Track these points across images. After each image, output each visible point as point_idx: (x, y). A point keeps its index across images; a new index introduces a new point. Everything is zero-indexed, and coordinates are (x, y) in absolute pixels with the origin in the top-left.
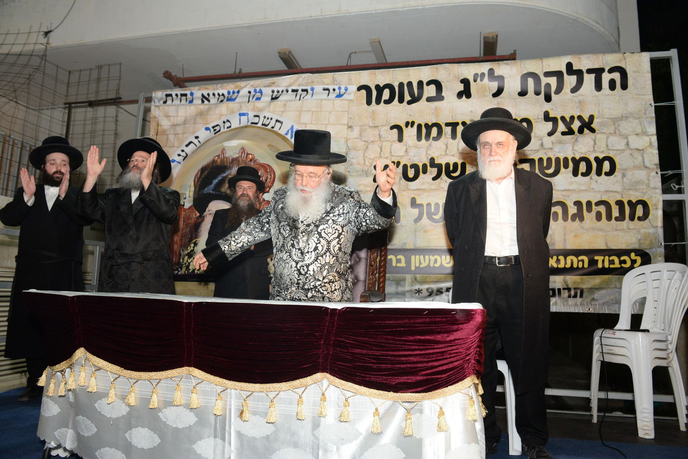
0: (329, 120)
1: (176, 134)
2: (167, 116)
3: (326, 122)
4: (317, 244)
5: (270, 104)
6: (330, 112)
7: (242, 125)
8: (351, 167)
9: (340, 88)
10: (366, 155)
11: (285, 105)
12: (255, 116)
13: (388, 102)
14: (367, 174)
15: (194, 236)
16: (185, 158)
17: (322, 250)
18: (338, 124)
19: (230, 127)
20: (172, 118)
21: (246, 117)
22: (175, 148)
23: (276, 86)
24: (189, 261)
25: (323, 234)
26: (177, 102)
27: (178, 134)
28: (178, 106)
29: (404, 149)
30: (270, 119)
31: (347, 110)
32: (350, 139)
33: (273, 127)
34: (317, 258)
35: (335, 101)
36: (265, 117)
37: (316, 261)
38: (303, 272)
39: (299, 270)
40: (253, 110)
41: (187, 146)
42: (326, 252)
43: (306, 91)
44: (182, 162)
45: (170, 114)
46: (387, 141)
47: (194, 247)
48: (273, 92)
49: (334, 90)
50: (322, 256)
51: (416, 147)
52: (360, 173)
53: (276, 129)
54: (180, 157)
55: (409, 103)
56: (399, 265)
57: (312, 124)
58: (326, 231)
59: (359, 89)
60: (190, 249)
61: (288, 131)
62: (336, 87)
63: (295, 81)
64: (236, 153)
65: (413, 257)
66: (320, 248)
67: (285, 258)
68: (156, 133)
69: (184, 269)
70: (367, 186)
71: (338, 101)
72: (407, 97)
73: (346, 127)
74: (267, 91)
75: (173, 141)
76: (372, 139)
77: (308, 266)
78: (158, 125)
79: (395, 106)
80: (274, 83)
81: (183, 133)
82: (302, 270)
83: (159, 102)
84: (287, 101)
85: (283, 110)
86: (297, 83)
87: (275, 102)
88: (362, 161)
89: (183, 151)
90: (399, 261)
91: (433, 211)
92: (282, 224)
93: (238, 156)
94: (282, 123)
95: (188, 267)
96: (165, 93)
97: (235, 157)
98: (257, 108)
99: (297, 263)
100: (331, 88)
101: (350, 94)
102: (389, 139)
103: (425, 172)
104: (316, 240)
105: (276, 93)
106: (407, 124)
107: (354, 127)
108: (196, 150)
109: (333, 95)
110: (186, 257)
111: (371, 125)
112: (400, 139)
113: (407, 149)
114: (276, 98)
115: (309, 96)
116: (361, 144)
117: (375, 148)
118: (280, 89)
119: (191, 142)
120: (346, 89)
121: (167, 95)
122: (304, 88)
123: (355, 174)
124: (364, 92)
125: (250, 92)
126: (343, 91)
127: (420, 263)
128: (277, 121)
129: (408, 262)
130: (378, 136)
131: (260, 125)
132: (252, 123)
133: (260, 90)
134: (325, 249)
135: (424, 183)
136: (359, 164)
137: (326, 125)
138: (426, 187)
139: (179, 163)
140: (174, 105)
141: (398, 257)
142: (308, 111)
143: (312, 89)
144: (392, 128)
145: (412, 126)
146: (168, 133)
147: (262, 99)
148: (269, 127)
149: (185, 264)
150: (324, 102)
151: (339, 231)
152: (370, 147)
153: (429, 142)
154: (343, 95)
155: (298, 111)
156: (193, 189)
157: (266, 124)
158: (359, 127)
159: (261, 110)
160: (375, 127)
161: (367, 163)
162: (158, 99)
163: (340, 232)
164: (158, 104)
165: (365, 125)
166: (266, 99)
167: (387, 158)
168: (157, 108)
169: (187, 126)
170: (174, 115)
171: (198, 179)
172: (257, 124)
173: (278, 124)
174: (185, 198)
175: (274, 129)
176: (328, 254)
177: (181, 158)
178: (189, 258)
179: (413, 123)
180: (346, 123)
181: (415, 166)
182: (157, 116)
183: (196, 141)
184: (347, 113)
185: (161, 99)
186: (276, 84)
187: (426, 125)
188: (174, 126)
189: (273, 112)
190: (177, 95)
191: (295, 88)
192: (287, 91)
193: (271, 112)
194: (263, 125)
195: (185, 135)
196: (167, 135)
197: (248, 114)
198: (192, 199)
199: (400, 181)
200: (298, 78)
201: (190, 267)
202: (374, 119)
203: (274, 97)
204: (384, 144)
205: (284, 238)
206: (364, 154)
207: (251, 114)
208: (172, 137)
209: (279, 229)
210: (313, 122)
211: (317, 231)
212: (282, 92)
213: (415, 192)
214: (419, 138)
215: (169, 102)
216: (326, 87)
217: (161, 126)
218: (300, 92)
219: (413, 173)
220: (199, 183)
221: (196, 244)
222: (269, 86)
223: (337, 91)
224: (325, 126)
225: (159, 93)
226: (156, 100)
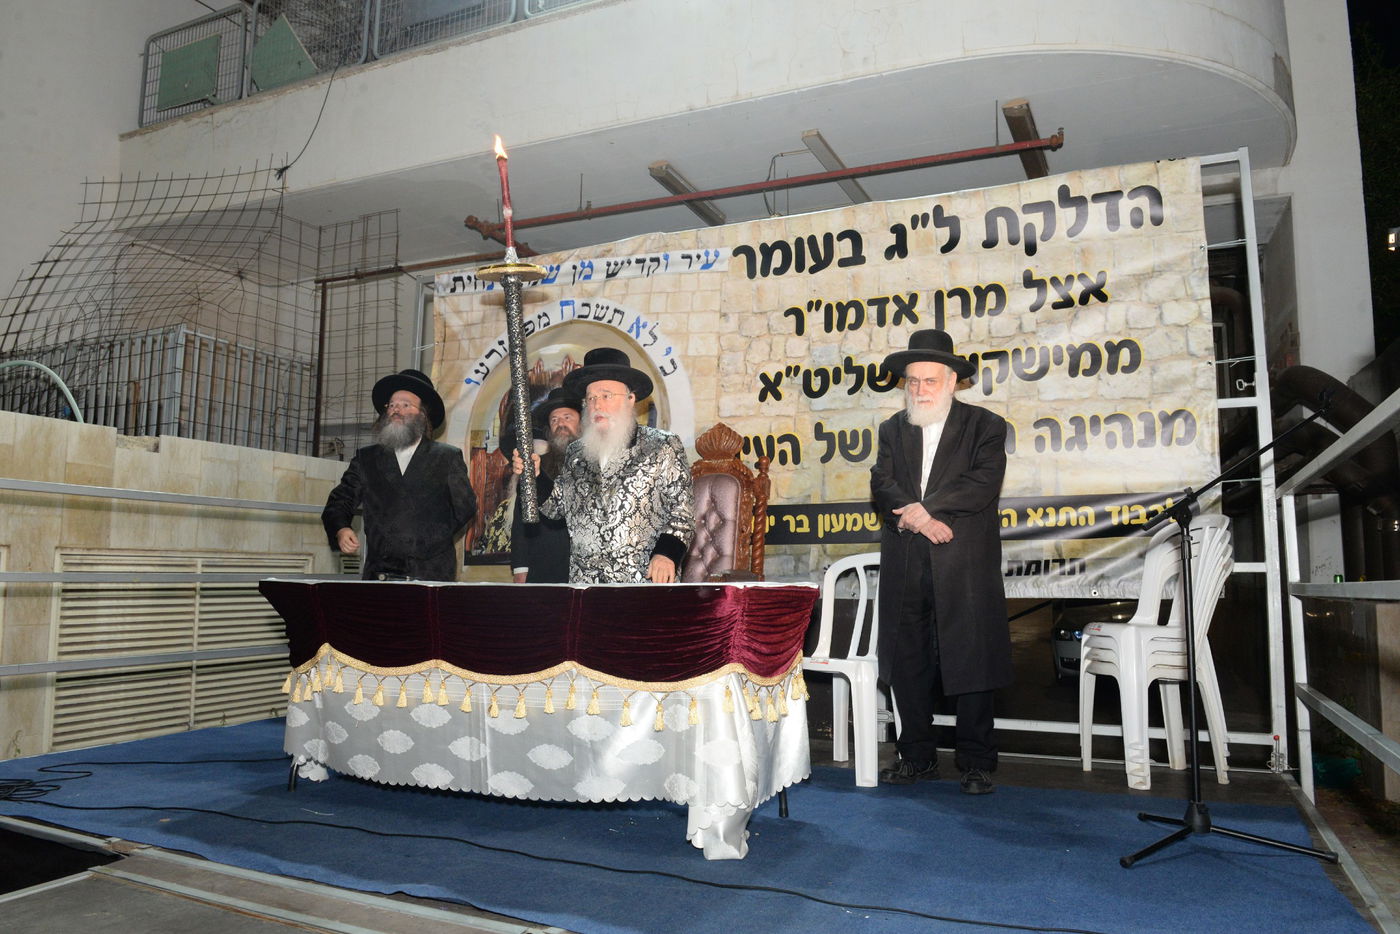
0: (692, 305)
1: (471, 339)
2: (458, 312)
3: (688, 309)
4: (621, 501)
5: (604, 286)
6: (693, 293)
7: (565, 320)
8: (726, 378)
9: (707, 254)
10: (748, 358)
11: (627, 285)
12: (584, 305)
13: (779, 271)
14: (749, 388)
15: (502, 495)
16: (486, 375)
17: (631, 509)
18: (705, 311)
19: (548, 324)
20: (465, 315)
21: (571, 307)
22: (471, 361)
23: (613, 255)
24: (497, 534)
25: (631, 489)
26: (470, 289)
27: (473, 338)
28: (473, 294)
29: (806, 344)
30: (605, 309)
31: (718, 287)
32: (723, 335)
33: (610, 322)
34: (624, 520)
35: (701, 275)
36: (598, 306)
37: (623, 522)
38: (608, 539)
39: (602, 536)
40: (581, 295)
41: (488, 356)
43: (657, 260)
44: (482, 383)
45: (462, 308)
46: (779, 334)
47: (503, 512)
48: (609, 264)
49: (699, 257)
50: (630, 517)
51: (823, 341)
52: (740, 386)
53: (614, 324)
54: (479, 374)
55: (813, 270)
56: (799, 530)
57: (666, 312)
58: (634, 484)
59: (736, 252)
60: (497, 516)
61: (632, 326)
62: (702, 252)
63: (641, 246)
64: (557, 365)
65: (820, 517)
66: (627, 506)
67: (584, 522)
68: (442, 339)
69: (490, 547)
70: (748, 408)
71: (705, 275)
72: (809, 262)
73: (718, 315)
74: (600, 265)
75: (467, 349)
76: (757, 333)
77: (612, 530)
78: (445, 327)
79: (792, 276)
80: (609, 251)
81: (482, 337)
82: (606, 536)
83: (445, 290)
84: (629, 279)
85: (623, 292)
86: (644, 248)
87: (613, 281)
88: (742, 369)
89: (482, 365)
90: (799, 524)
91: (849, 442)
93: (560, 368)
94: (622, 313)
95: (495, 543)
96: (452, 276)
97: (556, 370)
98: (586, 291)
99: (600, 527)
100: (694, 254)
101: (722, 261)
102: (782, 331)
103: (837, 381)
104: (621, 496)
105: (613, 266)
106: (810, 305)
107: (730, 315)
108: (501, 362)
109: (697, 266)
110: (493, 528)
111: (755, 310)
112: (800, 330)
113: (809, 346)
114: (614, 274)
115: (661, 269)
116: (740, 341)
117: (762, 346)
118: (619, 260)
119: (493, 351)
120: (717, 255)
121: (456, 279)
122: (654, 256)
123: (732, 390)
124: (743, 257)
125: (575, 267)
126: (712, 257)
127: (832, 526)
128: (616, 311)
129: (814, 525)
130: (766, 328)
131: (591, 318)
132: (580, 317)
133: (590, 262)
134: (634, 508)
135: (835, 399)
136: (738, 373)
137: (688, 313)
138: (837, 404)
139: (477, 383)
140: (468, 294)
141: (799, 518)
142: (661, 292)
143: (666, 257)
144: (787, 313)
145: (817, 309)
146: (460, 338)
147: (592, 278)
148: (605, 321)
149: (492, 538)
150: (683, 277)
152: (754, 345)
153: (843, 333)
154: (711, 265)
155: (647, 293)
156: (498, 423)
157: (601, 316)
158: (737, 315)
159: (591, 295)
160: (761, 313)
161: (750, 371)
162: (442, 285)
164: (443, 294)
165: (747, 311)
166: (599, 276)
167: (779, 361)
168: (442, 300)
169: (486, 325)
170: (468, 309)
171: (506, 408)
172: (586, 317)
173: (618, 316)
174: (488, 438)
175: (613, 324)
176: (638, 514)
177: (480, 376)
178: (497, 529)
179: (819, 303)
180: (717, 309)
181: (822, 373)
182: (442, 311)
183: (500, 349)
184: (718, 294)
185: (448, 285)
186: (613, 252)
187: (839, 305)
188: (469, 325)
189: (609, 298)
190: (469, 278)
191: (640, 257)
192: (629, 262)
193: (605, 297)
194: (595, 318)
195: (485, 340)
196: (459, 340)
197: (573, 301)
198: (497, 438)
199: (799, 397)
200: (645, 240)
201: (499, 543)
202: (759, 301)
203: (610, 272)
204: (776, 339)
205: (583, 498)
206: (745, 357)
207: (578, 302)
208: (465, 344)
209: (576, 489)
210: (669, 310)
211: (622, 484)
212: (622, 264)
213: (822, 415)
214: (828, 328)
215: (459, 289)
216: (686, 252)
217: (449, 327)
218: (648, 262)
219: (820, 383)
220: (507, 413)
221: (505, 508)
222: (603, 256)
223: (703, 258)
224: (685, 316)
225: (444, 277)
226: (440, 288)
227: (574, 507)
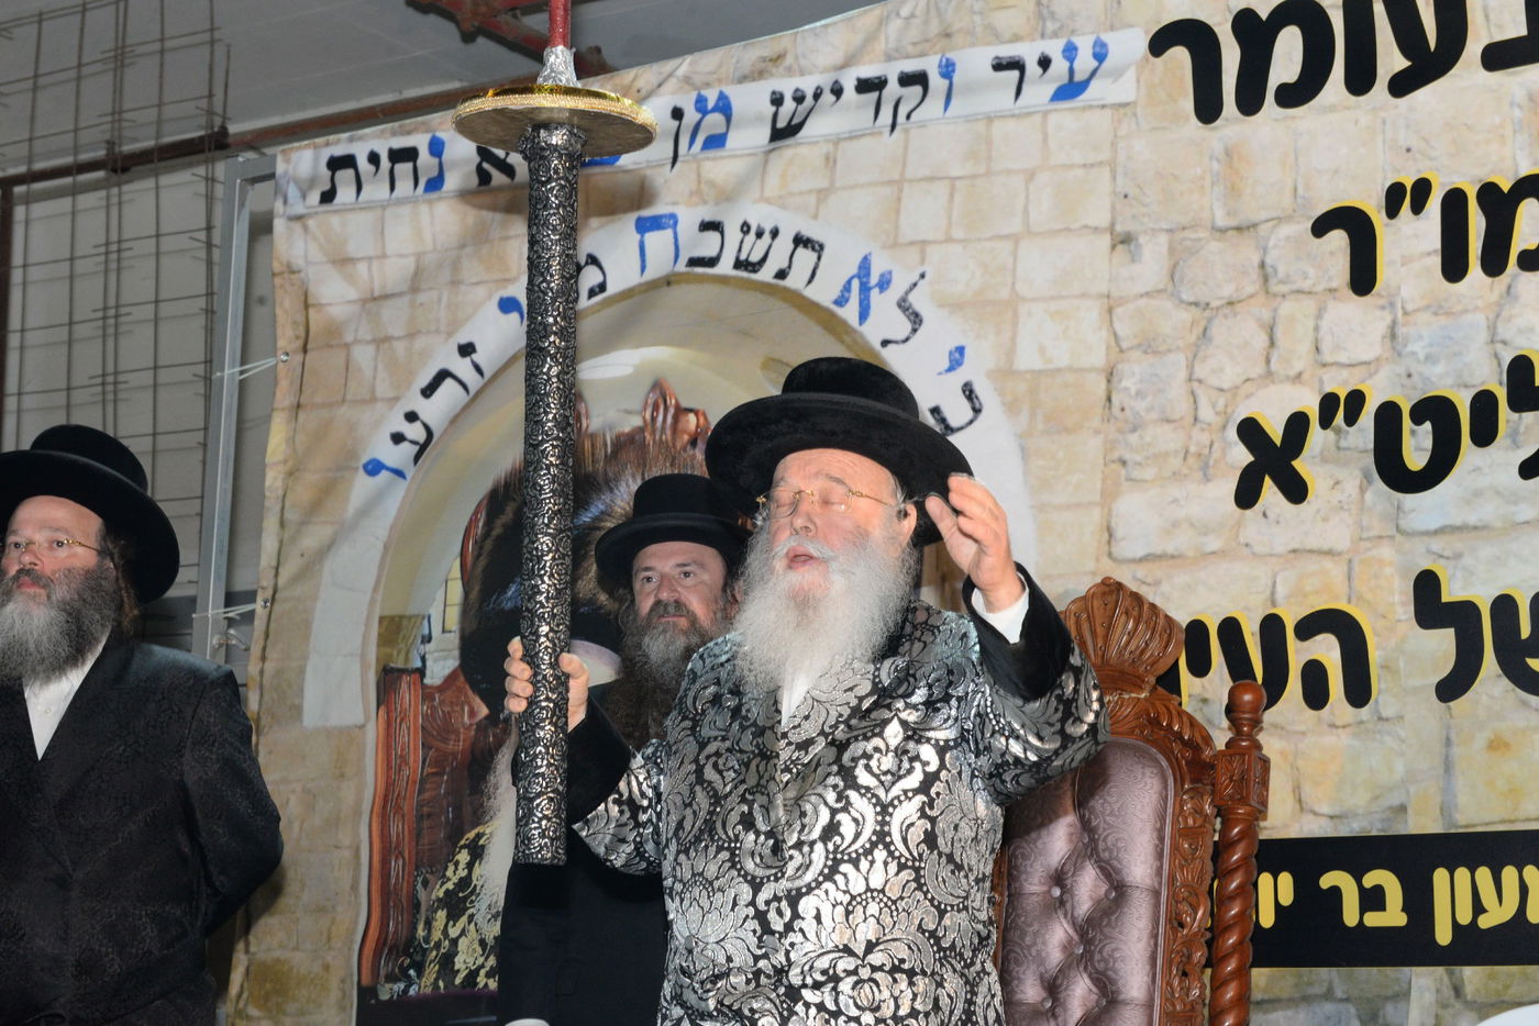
0: (1026, 211)
1: (381, 341)
2: (343, 262)
3: (1015, 226)
4: (834, 812)
5: (766, 161)
6: (1030, 175)
7: (650, 275)
8: (1133, 438)
9: (1070, 52)
10: (1199, 372)
11: (830, 161)
12: (708, 226)
13: (1296, 95)
14: (1205, 468)
15: (467, 810)
16: (423, 448)
17: (857, 835)
18: (1068, 229)
19: (602, 287)
20: (362, 268)
21: (669, 233)
22: (380, 407)
23: (790, 71)
24: (454, 932)
25: (863, 778)
26: (376, 190)
27: (388, 339)
28: (384, 206)
29: (1381, 325)
30: (767, 237)
31: (1105, 155)
32: (1123, 301)
33: (782, 275)
34: (834, 870)
35: (1053, 118)
36: (745, 228)
37: (829, 878)
38: (778, 925)
39: (761, 917)
40: (697, 195)
41: (428, 391)
42: (874, 845)
43: (917, 79)
44: (410, 472)
45: (353, 249)
46: (1299, 292)
47: (470, 866)
48: (777, 100)
49: (1045, 63)
50: (855, 863)
51: (1438, 309)
52: (1175, 463)
53: (795, 281)
54: (405, 445)
55: (1402, 85)
56: (1373, 919)
57: (949, 240)
58: (873, 763)
59: (1161, 42)
60: (454, 875)
61: (847, 287)
62: (1054, 49)
63: (871, 38)
64: (629, 412)
65: (1440, 876)
66: (848, 829)
67: (711, 871)
68: (300, 343)
69: (431, 971)
70: (1205, 530)
71: (1066, 117)
72: (1391, 59)
73: (1106, 240)
74: (751, 101)
75: (368, 373)
76: (1228, 291)
77: (794, 898)
78: (307, 306)
79: (1333, 108)
80: (778, 59)
81: (412, 335)
82: (772, 916)
83: (304, 197)
84: (837, 141)
85: (824, 184)
86: (881, 46)
87: (791, 150)
88: (1182, 408)
89: (411, 417)
90: (1373, 899)
91: (1525, 631)
92: (711, 748)
93: (637, 421)
94: (816, 247)
95: (447, 961)
96: (326, 154)
97: (627, 429)
98: (712, 184)
99: (756, 886)
100: (1029, 53)
101: (1117, 74)
102: (1306, 285)
103: (1485, 433)
104: (831, 796)
105: (789, 105)
106: (1394, 198)
107: (1142, 240)
108: (466, 407)
109: (1039, 90)
110: (441, 915)
111: (1221, 221)
112: (1363, 277)
113: (1393, 326)
114: (792, 130)
115: (934, 104)
116: (1174, 320)
117: (1244, 331)
118: (808, 85)
119: (443, 375)
120: (1100, 55)
121: (339, 163)
122: (911, 66)
123: (1148, 473)
124: (1180, 57)
125: (677, 114)
126: (1084, 63)
127: (1478, 909)
128: (800, 241)
129: (1419, 902)
130: (1255, 274)
131: (725, 267)
132: (694, 262)
133: (722, 97)
134: (867, 833)
135: (1477, 494)
136: (1168, 421)
137: (1015, 239)
138: (1486, 512)
139: (399, 473)
140: (369, 207)
141: (1371, 879)
142: (931, 179)
143: (948, 70)
144: (1321, 227)
145: (1417, 208)
146: (349, 338)
147: (731, 142)
148: (766, 274)
149: (438, 945)
150: (999, 128)
151: (925, 764)
152: (1219, 330)
153: (1504, 278)
154: (1084, 85)
155: (890, 182)
156: (456, 591)
157: (755, 258)
158: (1163, 239)
159: (727, 196)
160: (1239, 229)
161: (1206, 413)
162: (296, 181)
163: (932, 768)
164: (299, 209)
165: (1193, 227)
166: (750, 136)
167: (1298, 378)
168: (297, 226)
169: (422, 297)
170: (371, 252)
171: (479, 545)
172: (712, 262)
173: (805, 257)
174: (428, 639)
175: (789, 282)
176: (880, 854)
177: (408, 450)
178: (453, 916)
179: (1422, 188)
180: (1101, 218)
181: (1435, 410)
182: (299, 262)
183: (462, 367)
184: (1106, 173)
185: (312, 182)
186: (789, 60)
187: (1488, 192)
188: (374, 300)
189: (781, 202)
190: (374, 159)
191: (868, 71)
192: (837, 91)
193: (768, 201)
194: (738, 264)
195: (420, 342)
196: (347, 346)
197: (673, 217)
198: (454, 640)
199: (1362, 490)
200: (882, 22)
201: (459, 962)
202: (1233, 191)
203: (781, 124)
204: (1287, 308)
205: (717, 799)
206: (1190, 368)
207: (689, 218)
208: (363, 356)
209: (699, 771)
210: (958, 233)
212: (817, 95)
213: (1437, 545)
214: (1454, 267)
215: (345, 194)
216: (1007, 51)
217: (320, 306)
218: (893, 88)
219: (1428, 443)
220: (483, 562)
221: (477, 852)
222: (758, 74)
223: (1059, 65)
224: (1007, 246)
225: (303, 161)
226: (292, 191)
227: (687, 825)
